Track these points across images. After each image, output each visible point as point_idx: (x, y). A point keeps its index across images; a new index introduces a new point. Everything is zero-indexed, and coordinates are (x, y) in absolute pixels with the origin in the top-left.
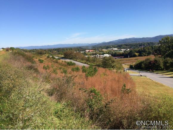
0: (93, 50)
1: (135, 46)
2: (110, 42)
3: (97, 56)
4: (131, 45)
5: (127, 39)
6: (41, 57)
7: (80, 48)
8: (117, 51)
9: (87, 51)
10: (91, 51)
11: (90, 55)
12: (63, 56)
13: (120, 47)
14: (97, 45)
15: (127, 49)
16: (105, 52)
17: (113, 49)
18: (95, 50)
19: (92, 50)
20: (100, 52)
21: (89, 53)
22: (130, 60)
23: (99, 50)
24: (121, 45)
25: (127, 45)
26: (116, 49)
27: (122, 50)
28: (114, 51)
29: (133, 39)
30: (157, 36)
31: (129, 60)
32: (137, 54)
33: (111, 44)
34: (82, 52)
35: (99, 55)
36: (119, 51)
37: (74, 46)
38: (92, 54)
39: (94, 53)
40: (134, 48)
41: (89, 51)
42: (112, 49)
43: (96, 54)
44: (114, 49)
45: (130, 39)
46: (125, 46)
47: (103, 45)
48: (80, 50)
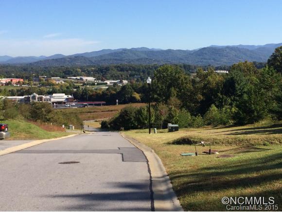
0: (22, 80)
1: (144, 72)
2: (76, 58)
3: (34, 98)
4: (134, 69)
5: (124, 51)
8: (93, 84)
9: (3, 80)
10: (15, 80)
11: (12, 93)
13: (102, 72)
14: (37, 63)
15: (121, 82)
16: (58, 88)
17: (81, 79)
18: (27, 78)
19: (18, 80)
20: (43, 85)
21: (10, 88)
22: (112, 111)
23: (40, 80)
24: (107, 69)
25: (122, 70)
26: (91, 79)
27: (108, 82)
28: (84, 84)
29: (142, 52)
30: (204, 49)
31: (109, 111)
32: (137, 96)
33: (78, 63)
35: (37, 96)
36: (98, 84)
38: (18, 91)
39: (25, 87)
40: (141, 78)
41: (8, 80)
42: (78, 78)
43: (28, 92)
44: (85, 78)
45: (133, 51)
46: (119, 73)
47: (56, 65)
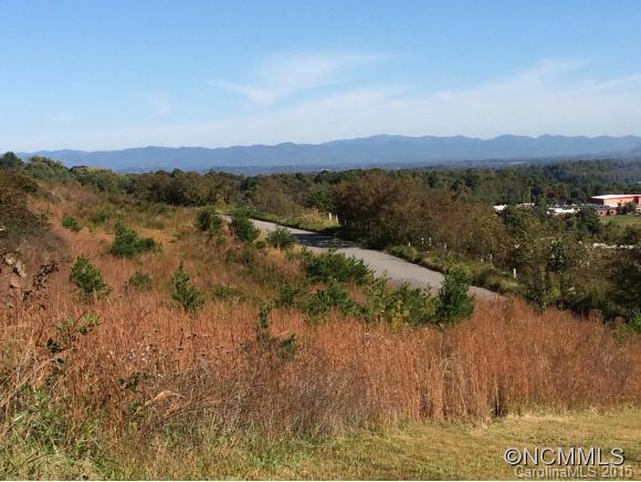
6: (158, 218)
7: (555, 171)
9: (612, 200)
12: (332, 221)
21: (627, 221)
34: (559, 211)
37: (500, 155)
48: (551, 196)
